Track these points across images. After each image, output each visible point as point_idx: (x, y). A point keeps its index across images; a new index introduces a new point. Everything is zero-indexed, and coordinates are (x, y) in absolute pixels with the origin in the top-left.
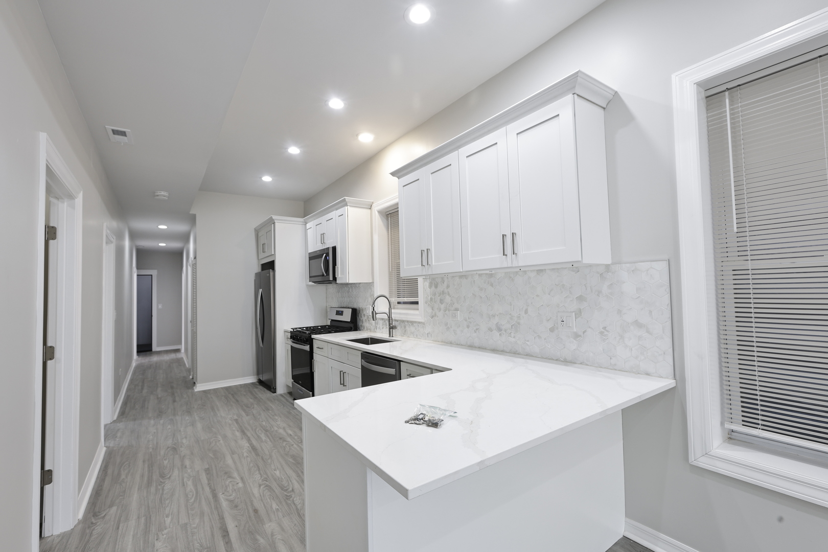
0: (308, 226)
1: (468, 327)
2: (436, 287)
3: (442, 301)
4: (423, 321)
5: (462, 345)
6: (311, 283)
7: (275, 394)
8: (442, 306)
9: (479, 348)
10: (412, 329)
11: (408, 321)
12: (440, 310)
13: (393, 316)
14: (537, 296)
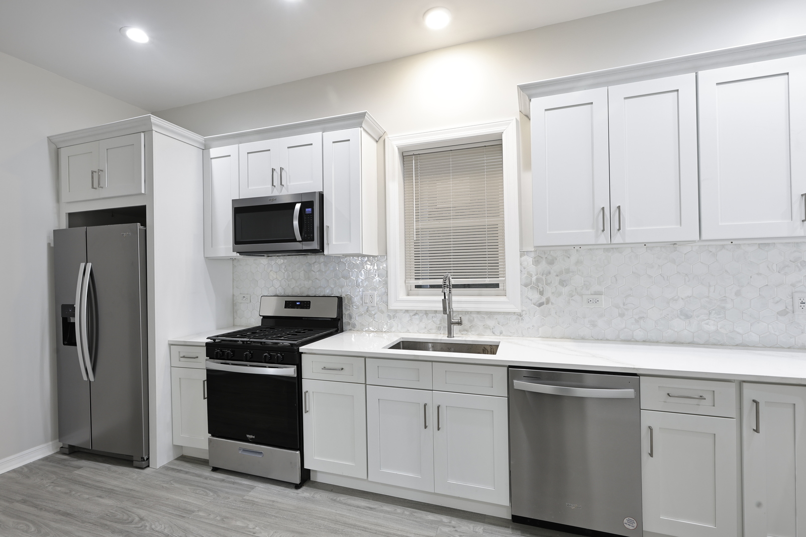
0: (214, 152)
1: (622, 315)
2: (551, 262)
3: (563, 283)
4: (518, 310)
5: (607, 340)
6: (235, 254)
7: (147, 470)
8: (565, 290)
9: (644, 341)
10: (491, 323)
11: (478, 313)
12: (560, 294)
13: (455, 306)
14: (759, 274)
